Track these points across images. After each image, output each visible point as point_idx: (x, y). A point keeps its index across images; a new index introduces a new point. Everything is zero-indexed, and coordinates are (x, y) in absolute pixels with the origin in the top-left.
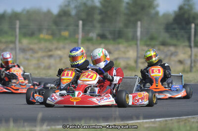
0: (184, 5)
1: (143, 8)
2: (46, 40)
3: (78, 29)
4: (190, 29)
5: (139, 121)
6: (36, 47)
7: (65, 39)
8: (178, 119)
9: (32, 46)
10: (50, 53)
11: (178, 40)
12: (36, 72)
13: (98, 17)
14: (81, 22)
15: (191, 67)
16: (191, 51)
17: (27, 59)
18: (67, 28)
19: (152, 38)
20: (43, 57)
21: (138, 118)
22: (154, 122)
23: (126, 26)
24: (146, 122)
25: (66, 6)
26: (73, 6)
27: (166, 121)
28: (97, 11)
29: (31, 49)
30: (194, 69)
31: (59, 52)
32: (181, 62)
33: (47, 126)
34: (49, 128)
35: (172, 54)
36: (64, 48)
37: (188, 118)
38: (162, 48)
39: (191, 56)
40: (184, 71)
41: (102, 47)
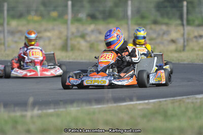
2: (35, 22)
3: (67, 9)
4: (182, 7)
5: (132, 103)
6: (24, 29)
7: (55, 19)
8: (172, 100)
9: (20, 28)
11: (170, 18)
14: (70, 3)
15: (184, 46)
17: (16, 42)
18: (55, 9)
19: (143, 17)
21: (131, 100)
22: (148, 104)
24: (140, 104)
27: (160, 102)
29: (20, 32)
30: (187, 48)
31: (48, 34)
32: (173, 41)
33: (38, 110)
34: (40, 112)
35: (164, 34)
36: (53, 29)
37: (183, 98)
38: (153, 26)
39: (183, 35)
40: (177, 50)
41: (92, 27)
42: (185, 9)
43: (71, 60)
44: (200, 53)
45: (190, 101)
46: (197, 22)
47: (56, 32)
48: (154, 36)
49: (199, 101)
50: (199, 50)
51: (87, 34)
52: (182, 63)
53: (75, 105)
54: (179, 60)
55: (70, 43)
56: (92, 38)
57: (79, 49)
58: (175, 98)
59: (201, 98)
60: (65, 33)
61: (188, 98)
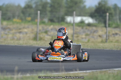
0: (102, 1)
1: (76, 3)
2: (17, 23)
3: (37, 16)
5: (76, 72)
6: (11, 27)
7: (29, 22)
8: (100, 71)
9: (9, 26)
10: (21, 30)
12: (12, 42)
13: (49, 9)
14: (39, 12)
15: (106, 40)
16: (107, 30)
17: (6, 34)
18: (29, 16)
20: (16, 33)
21: (76, 70)
22: (86, 73)
24: (81, 73)
25: (29, 2)
26: (33, 2)
27: (93, 72)
28: (49, 5)
29: (9, 28)
30: (108, 41)
31: (26, 30)
32: (100, 36)
34: (22, 76)
36: (28, 27)
37: (107, 70)
38: (88, 27)
39: (106, 33)
40: (102, 42)
41: (52, 26)
42: (108, 18)
44: (116, 44)
45: (111, 72)
46: (114, 26)
47: (30, 29)
49: (116, 72)
50: (115, 42)
51: (48, 31)
52: (105, 49)
53: (43, 72)
54: (103, 48)
55: (38, 36)
56: (52, 33)
57: (44, 40)
58: (102, 70)
59: (117, 71)
60: (36, 30)
61: (110, 70)
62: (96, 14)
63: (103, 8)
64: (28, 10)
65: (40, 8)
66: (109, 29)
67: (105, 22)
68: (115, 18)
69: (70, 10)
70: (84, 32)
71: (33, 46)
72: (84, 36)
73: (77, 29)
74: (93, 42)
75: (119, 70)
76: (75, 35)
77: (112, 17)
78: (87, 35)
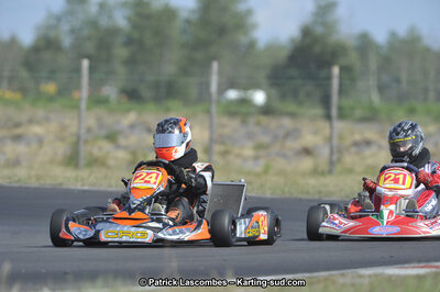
1: (222, 31)
2: (7, 103)
3: (79, 77)
4: (329, 78)
7: (51, 99)
10: (19, 131)
11: (300, 103)
13: (121, 52)
14: (85, 63)
15: (332, 163)
16: (331, 127)
23: (185, 71)
26: (65, 27)
28: (120, 40)
30: (338, 168)
31: (37, 130)
32: (307, 151)
35: (287, 135)
36: (47, 119)
38: (264, 120)
39: (330, 139)
40: (315, 172)
41: (132, 117)
42: (335, 83)
43: (86, 188)
45: (347, 280)
46: (359, 113)
47: (54, 126)
48: (266, 139)
49: (366, 281)
50: (365, 172)
51: (120, 132)
52: (326, 198)
54: (320, 192)
55: (84, 150)
56: (133, 140)
57: (103, 164)
58: (315, 274)
59: (370, 276)
60: (73, 129)
61: (342, 275)
62: (293, 72)
63: (317, 49)
64: (47, 55)
65: (90, 47)
66: (339, 125)
67: (326, 101)
68: (361, 84)
69: (199, 55)
70: (250, 136)
71: (65, 187)
72: (248, 152)
73: (223, 126)
74: (281, 173)
75: (376, 276)
76: (217, 148)
77: (353, 80)
78: (259, 147)
